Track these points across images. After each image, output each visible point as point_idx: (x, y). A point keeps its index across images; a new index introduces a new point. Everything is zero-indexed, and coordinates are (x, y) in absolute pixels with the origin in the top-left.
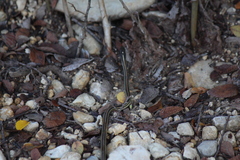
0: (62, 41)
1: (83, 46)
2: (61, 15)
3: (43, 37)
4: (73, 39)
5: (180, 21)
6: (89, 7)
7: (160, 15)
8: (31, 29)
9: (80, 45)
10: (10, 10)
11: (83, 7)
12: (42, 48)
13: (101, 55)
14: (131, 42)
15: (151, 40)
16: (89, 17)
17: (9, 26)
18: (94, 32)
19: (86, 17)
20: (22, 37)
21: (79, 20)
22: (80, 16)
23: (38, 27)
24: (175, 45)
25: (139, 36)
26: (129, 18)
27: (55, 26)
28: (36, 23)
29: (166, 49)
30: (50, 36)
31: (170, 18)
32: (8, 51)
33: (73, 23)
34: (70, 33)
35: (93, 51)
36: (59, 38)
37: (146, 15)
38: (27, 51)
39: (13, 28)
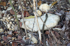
0: (24, 39)
1: (31, 40)
2: (23, 30)
3: (17, 37)
4: (28, 38)
5: (66, 31)
6: (34, 27)
7: (59, 29)
8: (12, 35)
9: (30, 40)
10: (5, 28)
11: (31, 27)
12: (16, 41)
13: (38, 44)
14: (49, 39)
15: (56, 38)
16: (33, 30)
17: (5, 34)
18: (35, 35)
19: (32, 30)
20: (9, 38)
21: (30, 31)
22: (30, 30)
23: (15, 34)
24: (64, 40)
25: (52, 37)
26: (48, 30)
27: (21, 34)
28: (14, 33)
29: (61, 41)
30: (19, 37)
31: (63, 30)
32: (4, 43)
33: (28, 32)
34: (27, 36)
35: (35, 42)
36: (22, 38)
37: (54, 29)
38: (11, 43)
39: (6, 34)
